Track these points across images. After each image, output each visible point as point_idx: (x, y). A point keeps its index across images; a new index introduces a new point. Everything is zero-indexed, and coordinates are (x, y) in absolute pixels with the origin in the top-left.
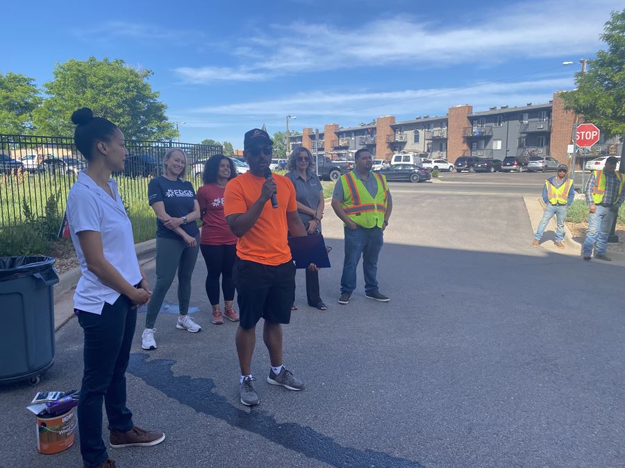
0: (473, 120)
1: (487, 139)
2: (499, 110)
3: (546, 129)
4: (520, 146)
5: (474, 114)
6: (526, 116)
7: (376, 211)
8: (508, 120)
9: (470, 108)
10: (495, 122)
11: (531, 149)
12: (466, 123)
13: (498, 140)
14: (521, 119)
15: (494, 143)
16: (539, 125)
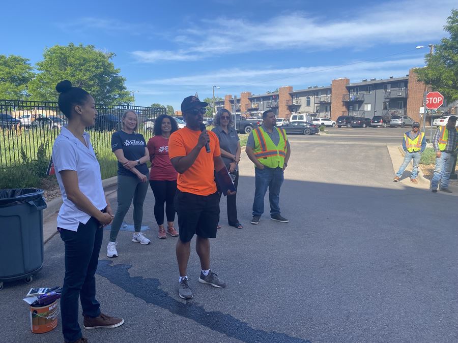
0: (350, 89)
1: (360, 103)
2: (369, 82)
3: (404, 96)
4: (385, 108)
5: (351, 85)
6: (389, 86)
7: (278, 156)
8: (376, 89)
9: (348, 80)
10: (367, 90)
11: (392, 111)
12: (345, 91)
13: (369, 103)
14: (386, 88)
15: (366, 106)
16: (399, 93)
